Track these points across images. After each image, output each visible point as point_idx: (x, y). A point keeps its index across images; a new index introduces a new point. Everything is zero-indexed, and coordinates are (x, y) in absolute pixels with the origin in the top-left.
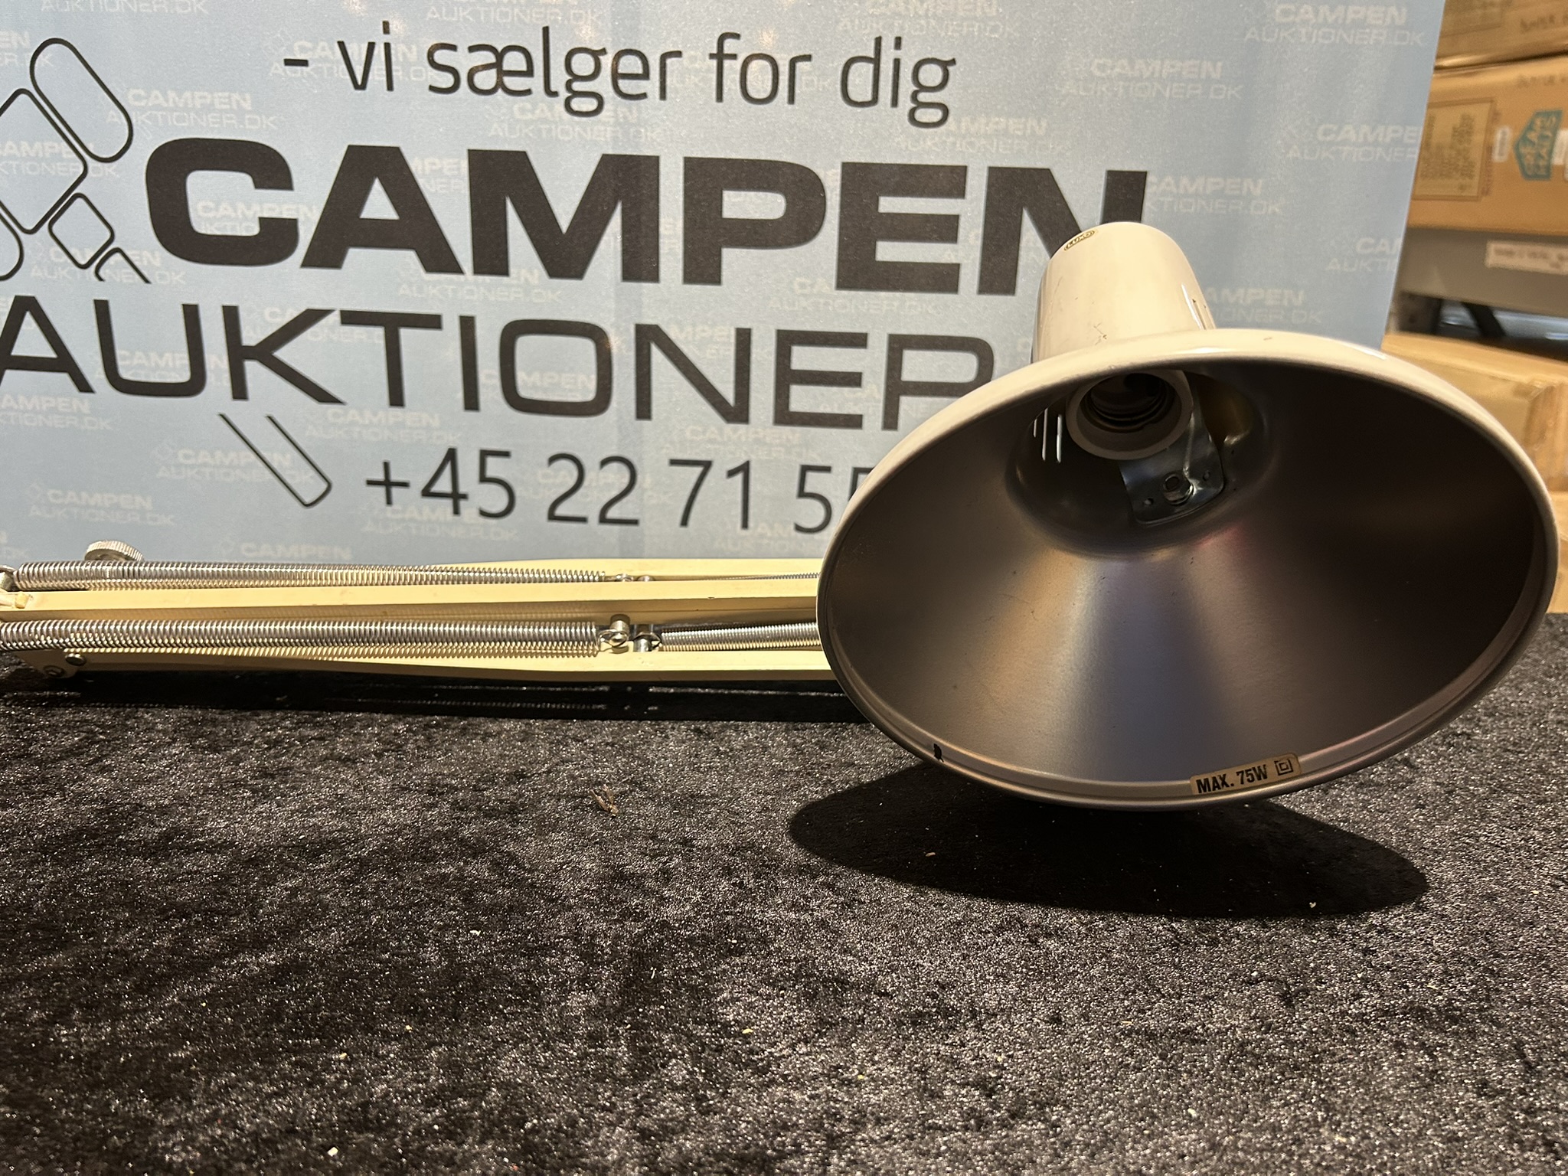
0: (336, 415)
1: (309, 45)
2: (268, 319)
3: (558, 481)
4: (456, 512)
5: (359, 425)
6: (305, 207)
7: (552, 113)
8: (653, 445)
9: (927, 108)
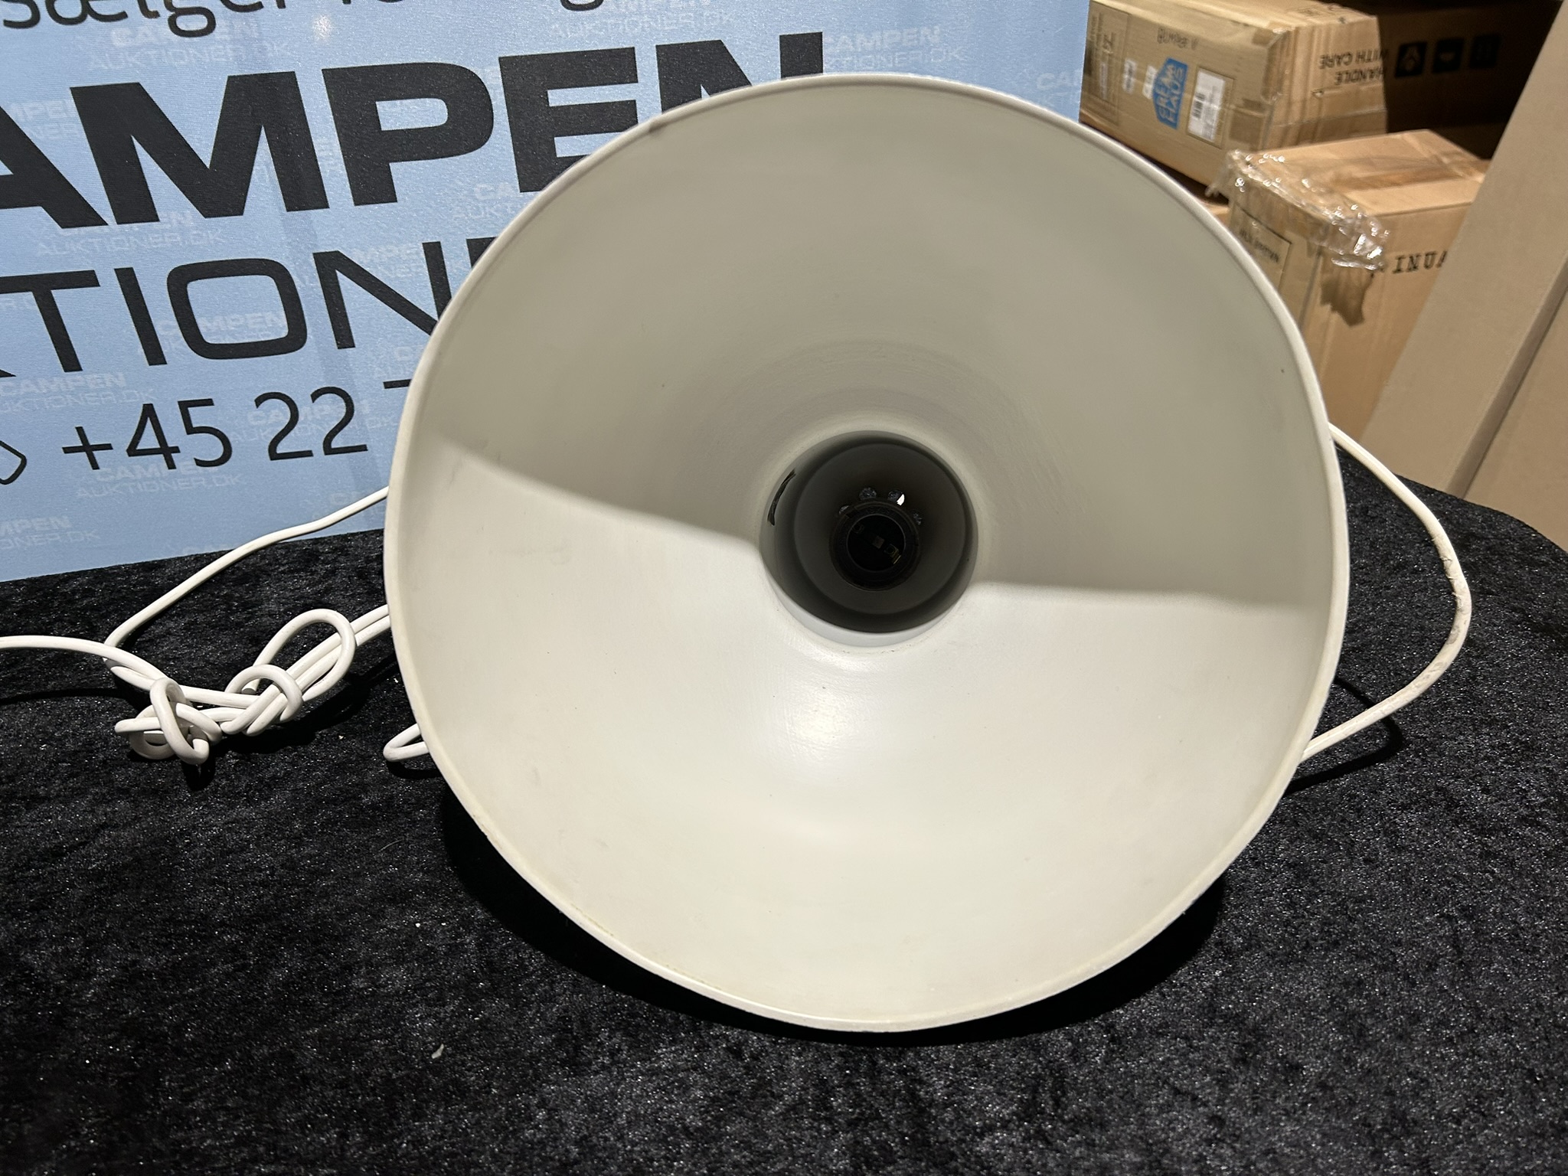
3: (272, 419)
4: (171, 465)
5: (33, 394)
7: (157, 37)
8: (364, 371)
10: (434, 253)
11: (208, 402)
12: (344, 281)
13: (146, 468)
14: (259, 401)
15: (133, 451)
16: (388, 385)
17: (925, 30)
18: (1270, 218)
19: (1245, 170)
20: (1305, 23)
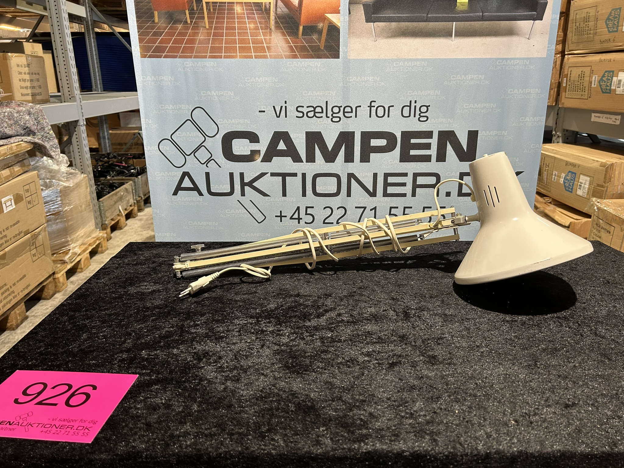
0: (268, 199)
1: (264, 107)
2: (251, 175)
3: (326, 213)
4: (299, 223)
5: (274, 202)
6: (263, 146)
7: (328, 122)
8: (351, 203)
9: (423, 117)
10: (375, 175)
11: (313, 207)
12: (353, 180)
13: (293, 223)
14: (324, 208)
15: (291, 218)
16: (356, 207)
17: (503, 132)
18: (607, 219)
19: (597, 204)
20: (618, 161)
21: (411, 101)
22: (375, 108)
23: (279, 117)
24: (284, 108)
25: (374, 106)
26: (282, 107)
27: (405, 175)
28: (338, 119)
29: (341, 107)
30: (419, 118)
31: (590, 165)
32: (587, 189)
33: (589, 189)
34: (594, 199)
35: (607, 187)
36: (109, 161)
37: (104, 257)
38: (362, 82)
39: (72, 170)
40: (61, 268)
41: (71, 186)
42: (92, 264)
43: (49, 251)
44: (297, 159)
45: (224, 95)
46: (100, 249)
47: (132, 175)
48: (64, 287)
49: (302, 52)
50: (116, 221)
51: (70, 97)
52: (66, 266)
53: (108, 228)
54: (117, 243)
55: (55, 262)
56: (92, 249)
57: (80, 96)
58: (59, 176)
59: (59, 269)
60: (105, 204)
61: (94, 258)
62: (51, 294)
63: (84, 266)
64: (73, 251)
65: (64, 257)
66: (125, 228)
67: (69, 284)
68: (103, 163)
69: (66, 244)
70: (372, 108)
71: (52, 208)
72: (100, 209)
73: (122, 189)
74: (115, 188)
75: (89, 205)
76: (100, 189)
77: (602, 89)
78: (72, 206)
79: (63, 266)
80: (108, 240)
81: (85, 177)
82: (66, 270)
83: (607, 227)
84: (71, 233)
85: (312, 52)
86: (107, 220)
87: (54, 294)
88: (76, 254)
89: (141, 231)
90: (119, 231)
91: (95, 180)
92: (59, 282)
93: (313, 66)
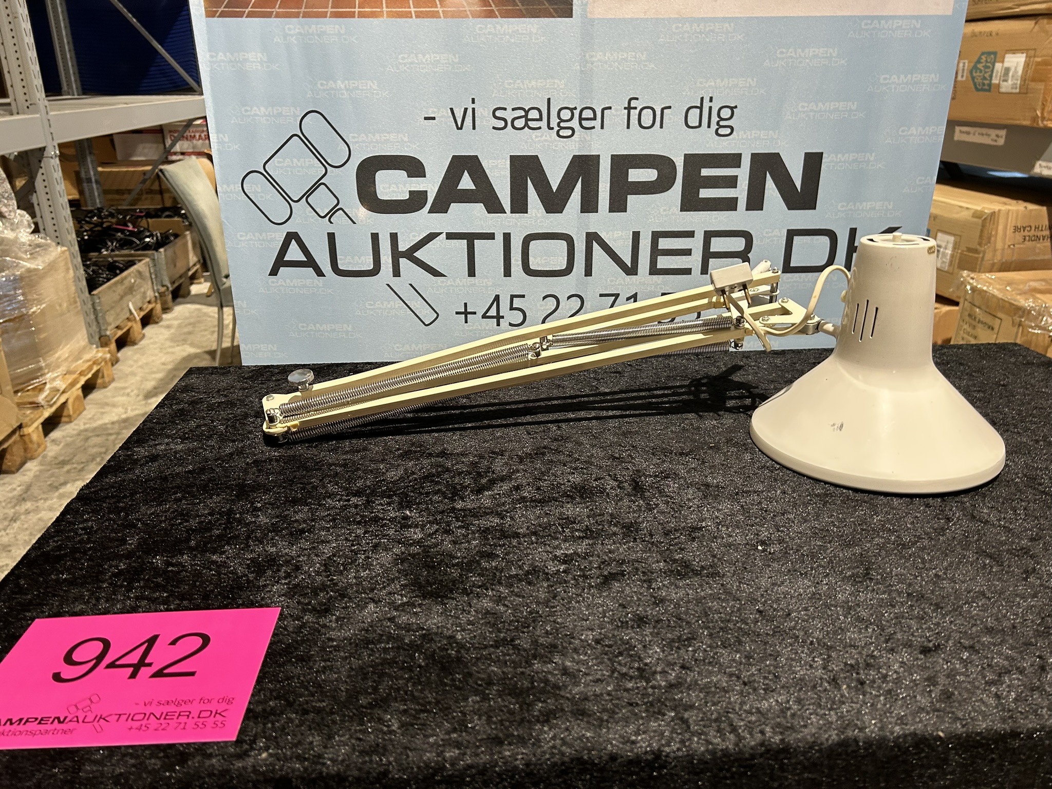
1: (435, 110)
2: (412, 238)
3: (547, 307)
4: (498, 325)
5: (452, 285)
6: (431, 185)
7: (551, 137)
8: (592, 288)
9: (724, 128)
10: (636, 236)
11: (523, 296)
12: (595, 245)
13: (487, 324)
14: (544, 298)
15: (484, 316)
16: (601, 295)
17: (868, 154)
18: (988, 307)
19: (971, 281)
20: (1004, 208)
21: (702, 99)
22: (637, 111)
23: (461, 128)
24: (470, 112)
25: (635, 108)
26: (466, 110)
27: (690, 234)
28: (569, 132)
29: (575, 108)
30: (717, 130)
31: (955, 216)
32: (948, 257)
33: (952, 256)
34: (965, 273)
35: (984, 253)
36: (103, 223)
37: (109, 394)
38: (614, 62)
39: (40, 240)
40: (32, 416)
41: (40, 268)
42: (87, 407)
43: (9, 388)
44: (494, 206)
45: (360, 87)
46: (99, 381)
47: (147, 247)
48: (40, 450)
49: (503, 6)
50: (125, 330)
51: (28, 104)
52: (42, 415)
53: (111, 343)
54: (130, 369)
55: (20, 405)
56: (87, 382)
57: (47, 103)
58: (16, 249)
59: (28, 418)
60: (103, 299)
61: (90, 397)
62: (18, 461)
63: (74, 412)
64: (52, 386)
65: (37, 396)
66: (143, 342)
67: (48, 445)
68: (92, 226)
69: (37, 373)
70: (632, 111)
71: (9, 308)
72: (95, 309)
73: (132, 272)
74: (118, 271)
75: (75, 302)
76: (91, 273)
77: (975, 84)
78: (44, 306)
79: (36, 412)
80: (113, 365)
81: (63, 252)
82: (41, 420)
83: (988, 319)
84: (47, 353)
85: (523, 5)
86: (109, 328)
87: (23, 464)
88: (59, 390)
89: (173, 347)
90: (131, 348)
91: (82, 257)
92: (31, 441)
93: (524, 32)
